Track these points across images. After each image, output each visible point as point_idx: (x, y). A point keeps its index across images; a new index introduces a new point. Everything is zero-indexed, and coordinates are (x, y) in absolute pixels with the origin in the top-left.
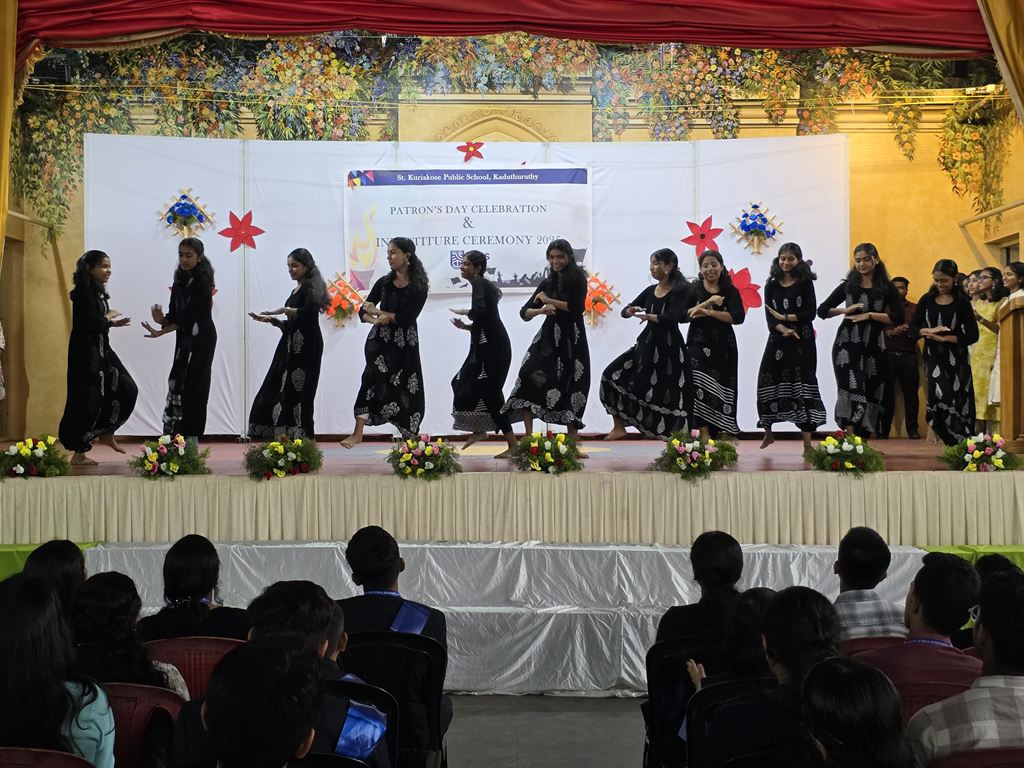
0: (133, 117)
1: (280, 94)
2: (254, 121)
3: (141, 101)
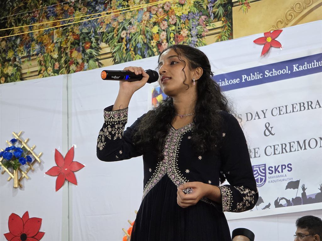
0: (23, 71)
1: (130, 24)
2: (110, 55)
3: (29, 56)
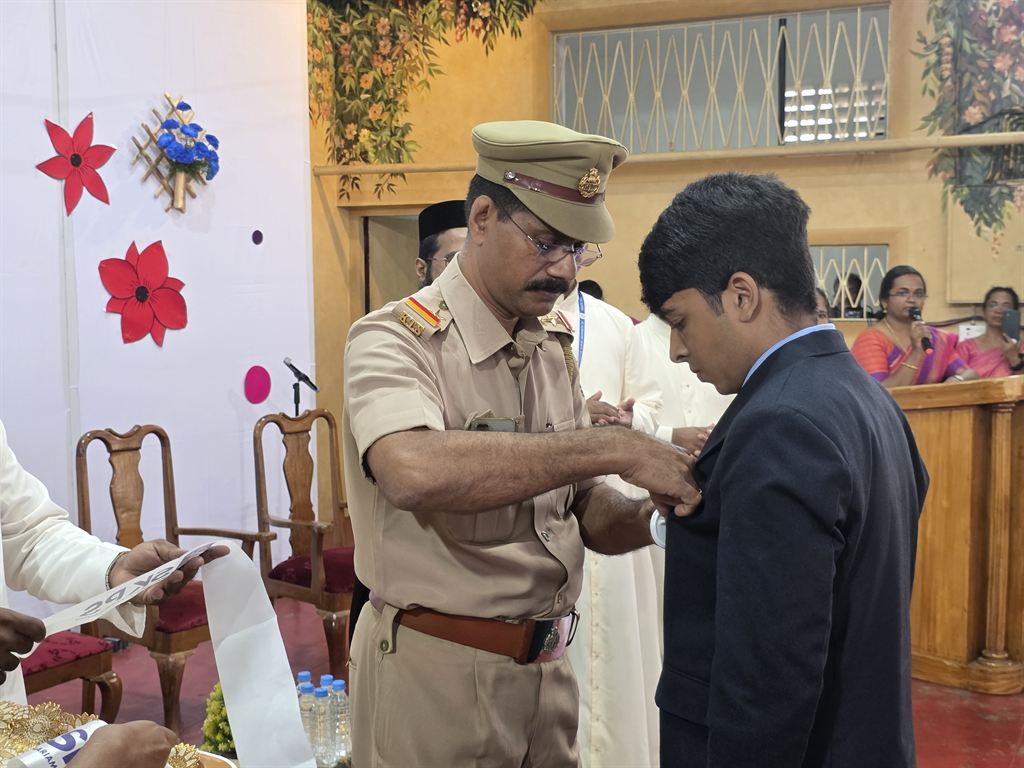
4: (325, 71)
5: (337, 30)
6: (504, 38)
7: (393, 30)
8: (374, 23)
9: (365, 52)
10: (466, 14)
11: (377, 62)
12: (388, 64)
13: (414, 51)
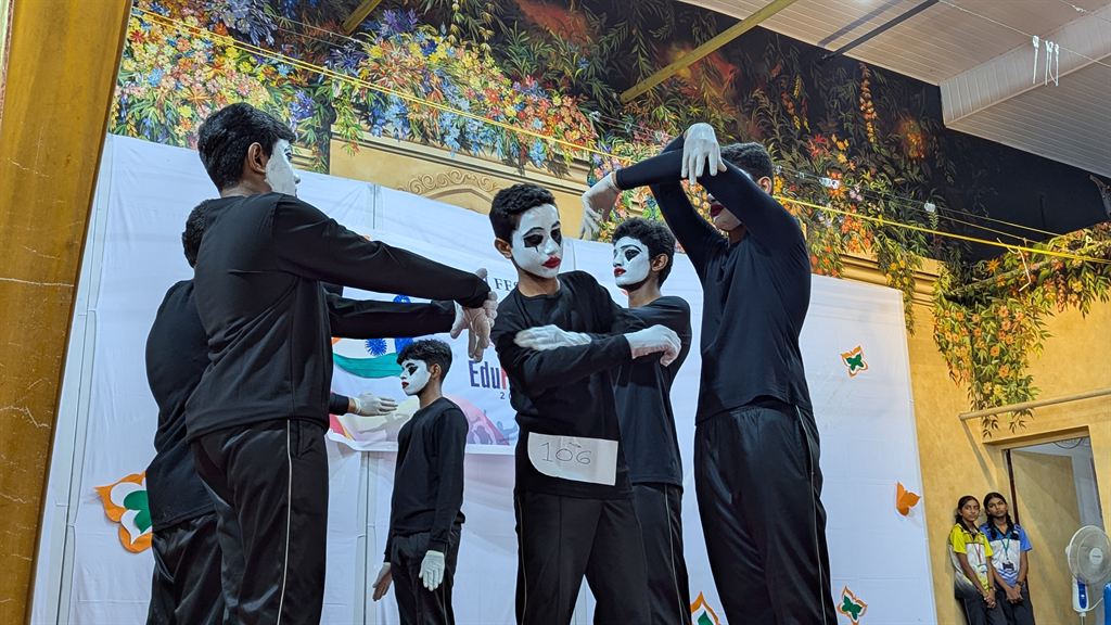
4: (963, 348)
5: (970, 320)
6: (1096, 305)
7: (1010, 313)
8: (996, 311)
9: (992, 331)
10: (1064, 292)
11: (1001, 336)
12: (1010, 337)
13: (1028, 325)
